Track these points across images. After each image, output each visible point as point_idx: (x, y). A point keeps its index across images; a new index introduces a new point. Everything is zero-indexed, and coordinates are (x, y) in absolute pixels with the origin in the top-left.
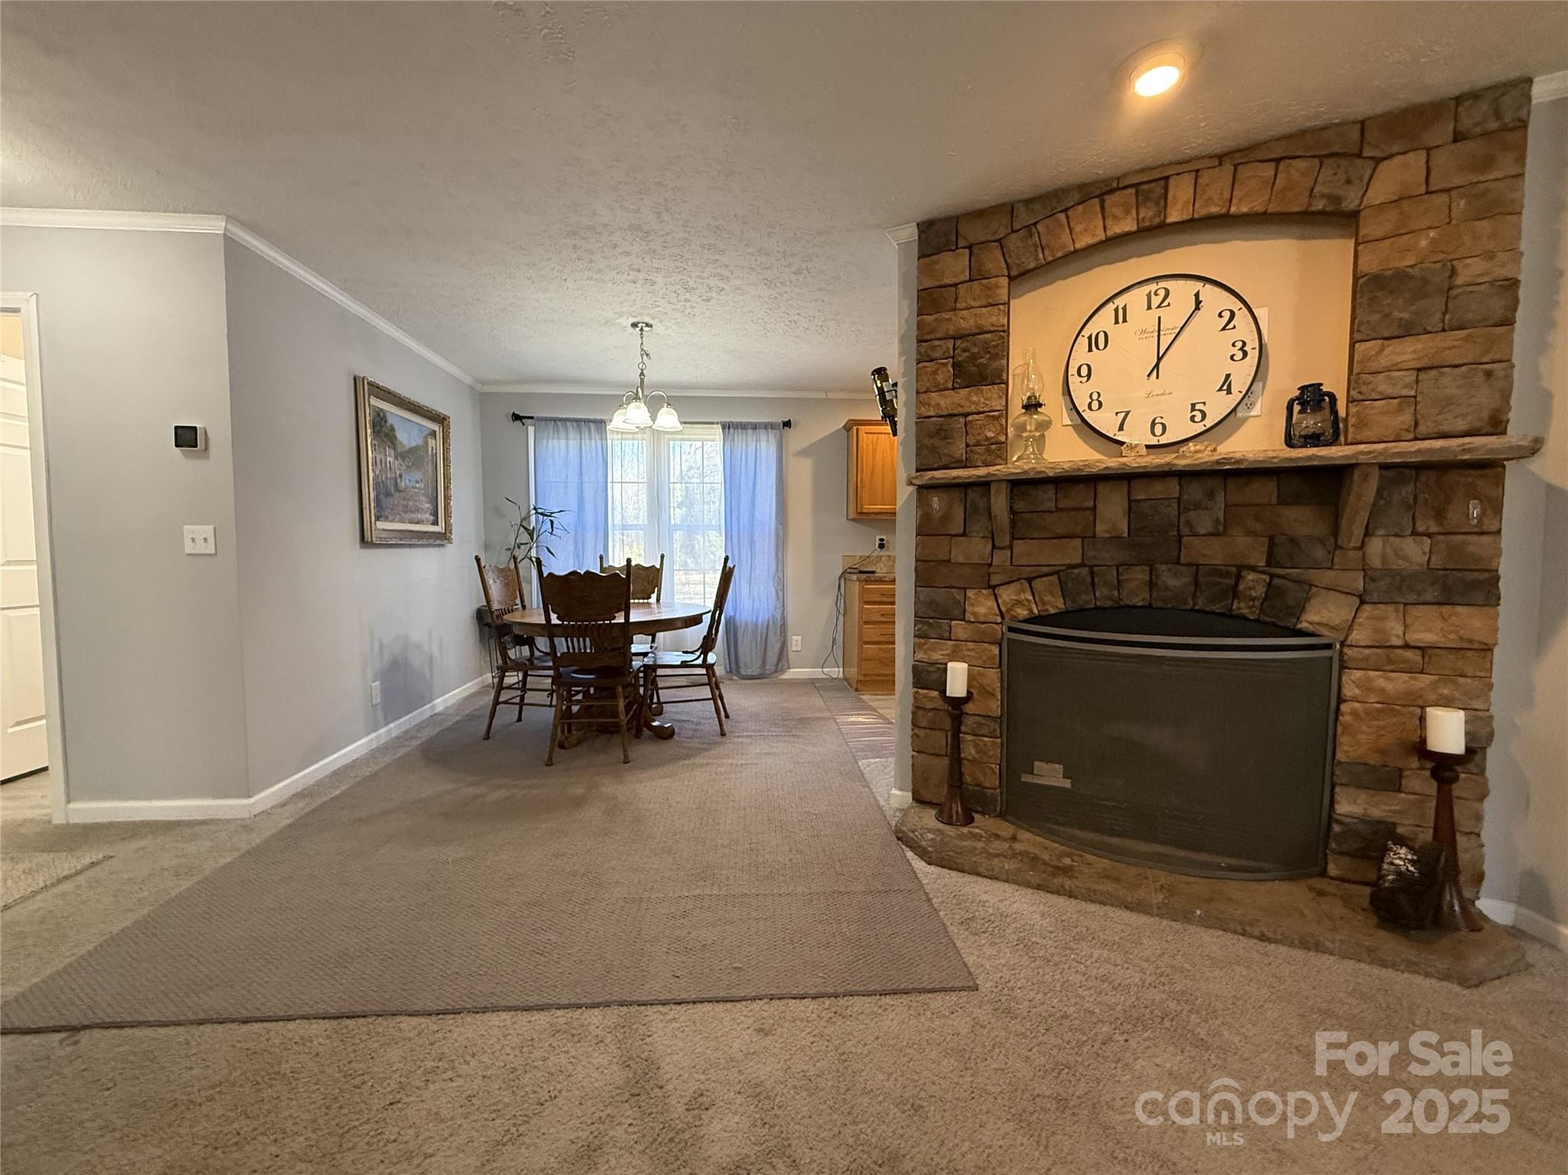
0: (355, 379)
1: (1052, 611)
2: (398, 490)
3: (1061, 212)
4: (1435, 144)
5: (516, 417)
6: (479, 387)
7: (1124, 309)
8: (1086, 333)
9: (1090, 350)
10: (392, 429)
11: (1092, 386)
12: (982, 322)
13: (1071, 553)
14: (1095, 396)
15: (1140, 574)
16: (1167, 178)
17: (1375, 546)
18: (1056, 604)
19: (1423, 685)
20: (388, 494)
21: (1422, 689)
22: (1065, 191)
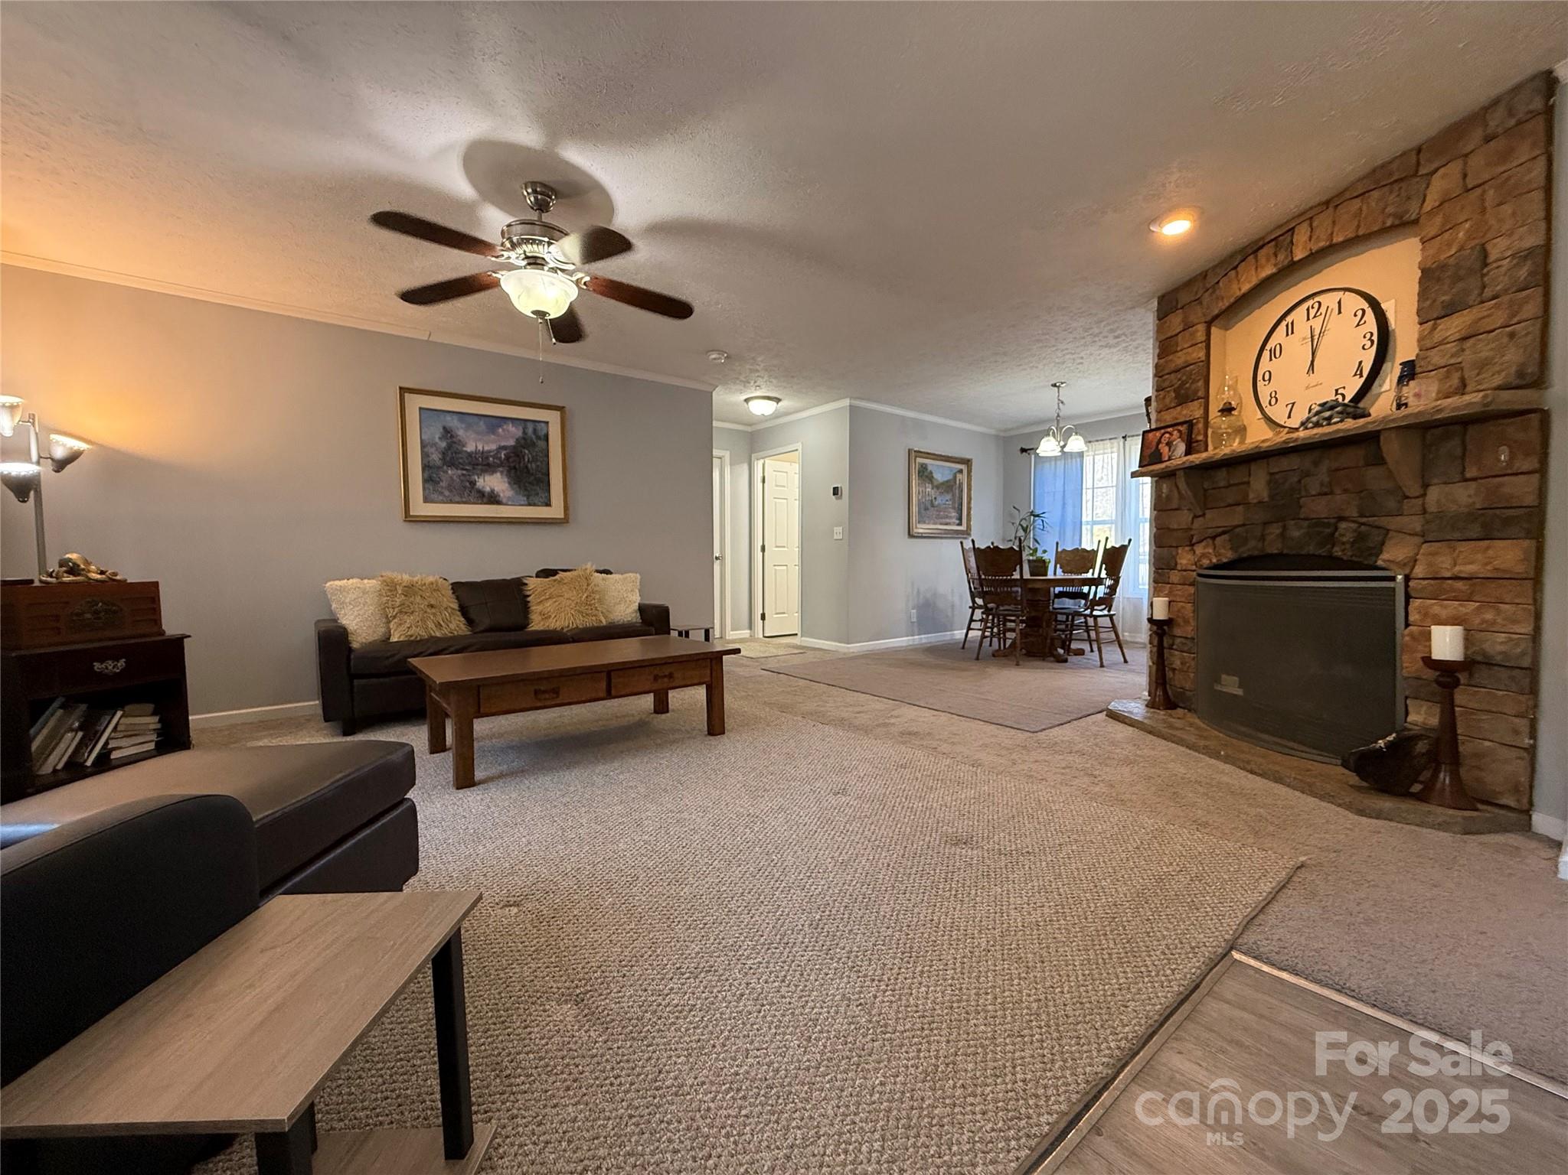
0: (909, 450)
1: (1225, 560)
2: (933, 506)
3: (1232, 269)
4: (1469, 150)
5: (1023, 450)
6: (1002, 434)
7: (1292, 323)
8: (1268, 347)
9: (1271, 360)
10: (931, 473)
11: (1270, 388)
12: (1188, 358)
13: (1237, 517)
14: (1273, 395)
15: (1275, 530)
16: (1293, 228)
17: (1434, 494)
18: (1228, 556)
19: (1467, 611)
20: (926, 509)
21: (1467, 614)
22: (1232, 256)
